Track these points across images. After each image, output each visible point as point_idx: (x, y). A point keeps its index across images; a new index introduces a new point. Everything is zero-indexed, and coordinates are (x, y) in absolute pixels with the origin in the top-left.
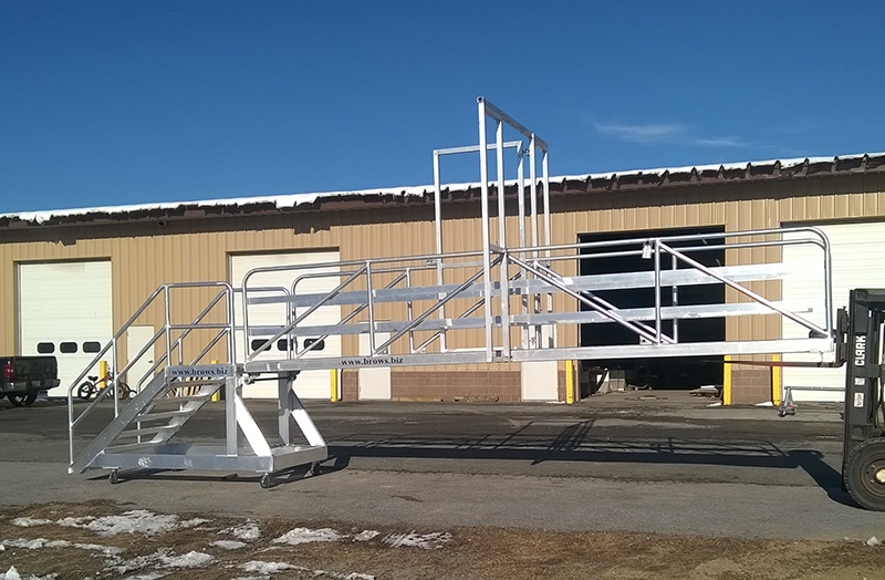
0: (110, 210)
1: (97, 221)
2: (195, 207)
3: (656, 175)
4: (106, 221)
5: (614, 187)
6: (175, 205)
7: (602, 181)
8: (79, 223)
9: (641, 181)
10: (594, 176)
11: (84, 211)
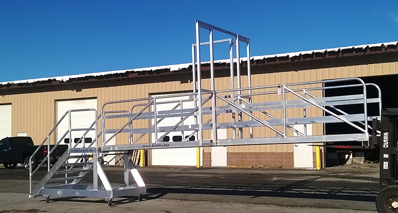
0: (95, 74)
1: (90, 80)
2: (133, 72)
3: (362, 48)
4: (94, 80)
5: (340, 55)
6: (124, 71)
7: (333, 52)
8: (82, 81)
9: (354, 52)
10: (329, 50)
11: (84, 76)
